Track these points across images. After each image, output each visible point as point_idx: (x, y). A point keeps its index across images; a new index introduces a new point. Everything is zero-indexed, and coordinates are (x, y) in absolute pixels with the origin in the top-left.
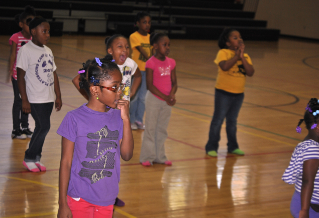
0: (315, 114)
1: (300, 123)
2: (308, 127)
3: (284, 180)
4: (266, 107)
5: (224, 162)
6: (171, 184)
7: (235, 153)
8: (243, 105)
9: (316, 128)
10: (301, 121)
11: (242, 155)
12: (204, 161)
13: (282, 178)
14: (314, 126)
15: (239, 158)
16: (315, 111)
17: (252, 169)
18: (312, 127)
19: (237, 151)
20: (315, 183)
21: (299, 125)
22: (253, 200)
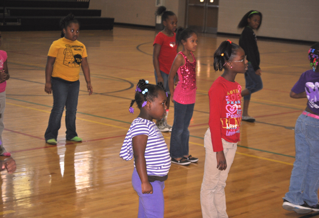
0: (144, 92)
1: (132, 104)
2: (140, 106)
3: (122, 157)
4: (101, 94)
5: (64, 150)
6: (16, 174)
7: (74, 141)
8: (80, 93)
9: (146, 106)
10: (133, 102)
11: (80, 142)
12: (43, 150)
13: (120, 156)
14: (144, 104)
15: (78, 144)
16: (144, 90)
17: (94, 154)
18: (143, 105)
19: (76, 138)
20: (146, 157)
21: (131, 106)
22: (97, 183)
